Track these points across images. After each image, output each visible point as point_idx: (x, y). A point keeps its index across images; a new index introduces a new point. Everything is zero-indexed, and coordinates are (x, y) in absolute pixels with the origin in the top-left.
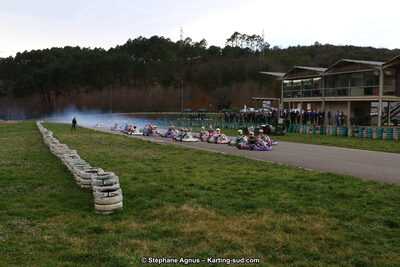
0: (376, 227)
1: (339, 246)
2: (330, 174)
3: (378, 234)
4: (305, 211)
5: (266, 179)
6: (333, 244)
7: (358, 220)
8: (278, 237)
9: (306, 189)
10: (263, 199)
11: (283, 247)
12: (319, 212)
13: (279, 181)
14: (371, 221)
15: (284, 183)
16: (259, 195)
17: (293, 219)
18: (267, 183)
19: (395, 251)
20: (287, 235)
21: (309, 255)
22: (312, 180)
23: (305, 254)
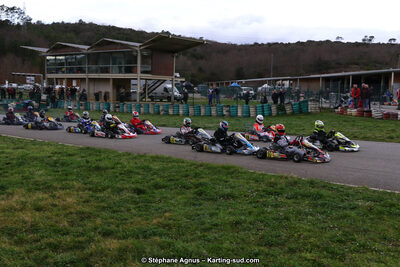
0: (126, 195)
1: (89, 217)
2: (88, 148)
3: (127, 201)
4: (59, 186)
5: (22, 156)
6: (84, 216)
7: (109, 190)
8: (27, 216)
9: (63, 164)
10: (17, 178)
11: (32, 226)
12: (73, 187)
13: (36, 159)
14: (122, 190)
15: (41, 160)
16: (12, 174)
17: (46, 196)
18: (23, 161)
19: (140, 216)
20: (37, 214)
21: (57, 231)
22: (70, 155)
23: (55, 231)
